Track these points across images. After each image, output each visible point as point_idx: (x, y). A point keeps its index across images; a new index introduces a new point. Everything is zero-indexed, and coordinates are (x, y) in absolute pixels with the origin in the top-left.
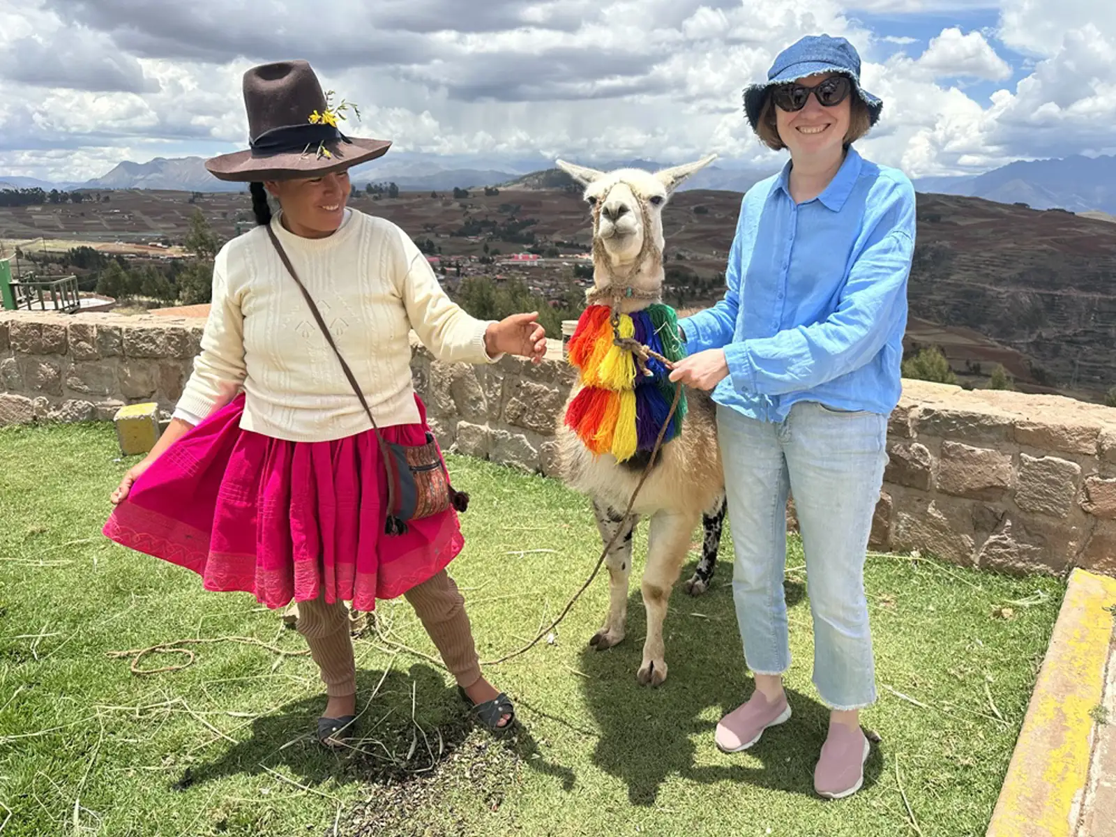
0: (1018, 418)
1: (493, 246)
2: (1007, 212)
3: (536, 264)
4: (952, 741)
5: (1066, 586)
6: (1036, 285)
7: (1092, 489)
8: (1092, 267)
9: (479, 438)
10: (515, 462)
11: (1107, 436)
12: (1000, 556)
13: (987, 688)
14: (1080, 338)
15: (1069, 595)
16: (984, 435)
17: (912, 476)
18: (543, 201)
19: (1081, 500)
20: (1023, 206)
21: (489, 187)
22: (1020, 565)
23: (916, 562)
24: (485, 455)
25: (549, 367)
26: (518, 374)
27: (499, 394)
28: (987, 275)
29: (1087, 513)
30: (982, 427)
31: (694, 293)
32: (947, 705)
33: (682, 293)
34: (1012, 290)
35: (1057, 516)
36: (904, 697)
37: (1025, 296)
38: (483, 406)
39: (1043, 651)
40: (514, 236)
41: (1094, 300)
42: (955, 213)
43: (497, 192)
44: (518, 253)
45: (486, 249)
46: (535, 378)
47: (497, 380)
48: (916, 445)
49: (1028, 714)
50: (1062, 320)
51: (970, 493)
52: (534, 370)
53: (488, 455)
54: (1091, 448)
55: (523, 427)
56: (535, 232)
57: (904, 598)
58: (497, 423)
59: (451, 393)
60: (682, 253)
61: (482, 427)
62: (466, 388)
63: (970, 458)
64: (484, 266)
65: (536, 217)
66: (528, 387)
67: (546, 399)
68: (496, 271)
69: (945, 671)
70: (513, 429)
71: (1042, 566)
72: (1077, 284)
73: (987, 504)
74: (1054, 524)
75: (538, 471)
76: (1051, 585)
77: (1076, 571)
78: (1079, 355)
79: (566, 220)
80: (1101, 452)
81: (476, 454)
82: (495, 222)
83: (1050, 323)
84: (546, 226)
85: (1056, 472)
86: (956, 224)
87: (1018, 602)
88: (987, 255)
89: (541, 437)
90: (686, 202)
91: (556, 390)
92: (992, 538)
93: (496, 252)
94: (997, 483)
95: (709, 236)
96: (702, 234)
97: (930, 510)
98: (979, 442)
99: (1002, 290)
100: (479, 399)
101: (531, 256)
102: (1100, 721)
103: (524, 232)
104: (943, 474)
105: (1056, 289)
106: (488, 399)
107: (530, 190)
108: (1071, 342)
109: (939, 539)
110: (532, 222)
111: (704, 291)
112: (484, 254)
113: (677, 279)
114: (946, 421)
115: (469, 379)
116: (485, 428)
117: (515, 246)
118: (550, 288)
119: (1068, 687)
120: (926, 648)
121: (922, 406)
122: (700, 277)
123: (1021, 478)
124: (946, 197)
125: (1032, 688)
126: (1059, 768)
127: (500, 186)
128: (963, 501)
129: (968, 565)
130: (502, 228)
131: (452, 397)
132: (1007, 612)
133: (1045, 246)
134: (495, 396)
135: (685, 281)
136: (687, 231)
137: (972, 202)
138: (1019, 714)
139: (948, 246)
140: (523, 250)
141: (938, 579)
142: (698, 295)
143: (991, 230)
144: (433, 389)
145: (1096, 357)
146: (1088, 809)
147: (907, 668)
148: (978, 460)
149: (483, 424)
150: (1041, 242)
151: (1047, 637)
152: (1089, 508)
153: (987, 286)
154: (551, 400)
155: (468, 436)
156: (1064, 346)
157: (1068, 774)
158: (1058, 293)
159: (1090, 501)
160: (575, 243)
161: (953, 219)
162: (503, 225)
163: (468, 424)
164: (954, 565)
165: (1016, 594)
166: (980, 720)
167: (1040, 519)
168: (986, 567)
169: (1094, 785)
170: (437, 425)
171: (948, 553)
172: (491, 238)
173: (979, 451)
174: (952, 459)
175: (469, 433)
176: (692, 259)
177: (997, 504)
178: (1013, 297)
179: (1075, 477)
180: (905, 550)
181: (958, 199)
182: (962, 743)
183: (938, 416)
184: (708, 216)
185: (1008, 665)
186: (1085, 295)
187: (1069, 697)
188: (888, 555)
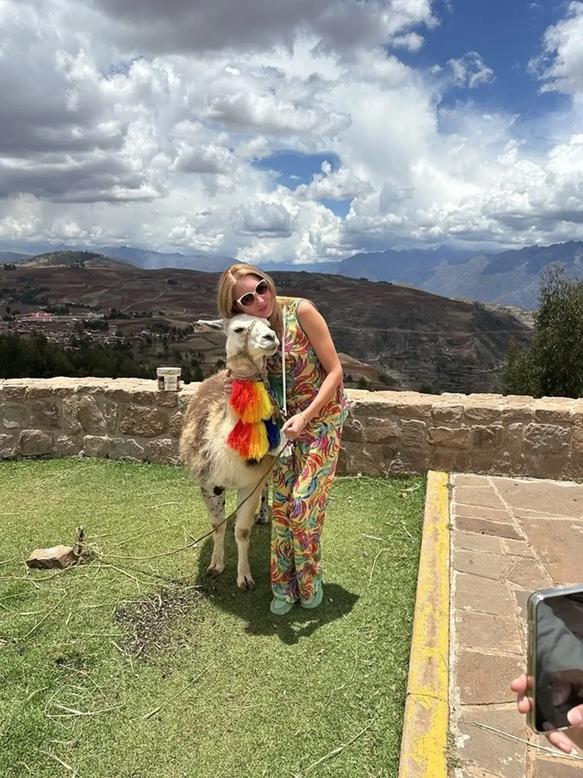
0: (397, 403)
1: (14, 307)
2: (356, 283)
3: (50, 320)
4: (396, 550)
5: (426, 479)
6: (377, 326)
7: (431, 433)
8: (404, 315)
9: (101, 444)
10: (129, 457)
11: (435, 408)
12: (397, 470)
13: (404, 527)
14: (403, 356)
15: (429, 482)
16: (384, 413)
17: (354, 436)
18: (53, 275)
19: (428, 438)
20: (365, 279)
21: (8, 264)
22: (406, 473)
23: (360, 478)
24: (105, 455)
25: (150, 396)
26: (128, 402)
27: (115, 415)
28: (350, 322)
29: (430, 444)
30: (383, 409)
31: (173, 338)
32: (390, 537)
33: (166, 339)
34: (364, 330)
35: (418, 447)
36: (372, 537)
37: (371, 333)
38: (103, 424)
39: (423, 508)
40: (30, 300)
41: (407, 333)
42: (329, 285)
43: (14, 268)
44: (36, 312)
45: (8, 310)
46: (140, 403)
47: (113, 407)
48: (354, 420)
49: (423, 533)
50: (392, 346)
51: (381, 441)
52: (140, 399)
53: (107, 455)
54: (429, 414)
55: (133, 435)
56: (48, 296)
57: (359, 496)
58: (114, 434)
59: (78, 417)
60: (163, 311)
61: (103, 438)
62: (90, 413)
63: (378, 424)
64: (7, 323)
65: (48, 286)
66: (136, 409)
67: (148, 416)
68: (17, 327)
69: (385, 524)
70: (125, 436)
71: (415, 472)
72: (397, 325)
73: (389, 445)
74: (418, 451)
75: (145, 461)
76: (420, 480)
77: (430, 471)
78: (403, 366)
79: (72, 288)
80: (433, 415)
81: (99, 455)
82: (15, 290)
83: (387, 348)
84: (57, 293)
85: (416, 427)
86: (329, 291)
87: (408, 490)
88: (348, 310)
89: (146, 439)
90: (161, 276)
91: (156, 409)
92: (393, 462)
93: (17, 312)
94: (392, 435)
95: (179, 300)
96: (174, 298)
97: (364, 452)
98: (383, 417)
99: (359, 330)
100: (101, 420)
101: (46, 314)
102: (451, 529)
103: (39, 296)
104: (368, 433)
105: (387, 328)
106: (107, 419)
107: (42, 267)
108: (398, 359)
109: (369, 466)
110: (45, 289)
111: (181, 337)
112: (7, 313)
113: (161, 329)
114: (367, 407)
115: (92, 408)
116: (105, 438)
117: (31, 308)
118: (64, 337)
119: (436, 519)
120: (374, 516)
121: (355, 401)
122: (177, 327)
123: (402, 431)
124: (322, 275)
125: (422, 522)
126: (439, 549)
127: (17, 263)
128: (378, 445)
129: (383, 476)
130: (21, 294)
131: (79, 421)
132: (405, 495)
133: (378, 304)
134: (112, 417)
135: (166, 329)
136: (164, 296)
137: (338, 278)
138: (420, 534)
139: (327, 305)
140: (40, 310)
141: (372, 485)
142: (176, 339)
143: (349, 294)
144: (65, 416)
145: (412, 367)
146: (452, 561)
147: (369, 526)
148: (383, 425)
149: (104, 436)
150: (377, 301)
151: (423, 501)
152: (432, 442)
153: (351, 328)
154: (153, 415)
155: (92, 445)
156: (395, 361)
157: (443, 550)
158: (388, 330)
159: (431, 438)
160: (80, 304)
161: (328, 288)
162: (21, 292)
163: (92, 437)
164: (377, 477)
165: (406, 487)
166: (404, 540)
167: (412, 449)
168: (392, 476)
169: (452, 552)
170: (68, 440)
171: (374, 472)
172: (12, 302)
173: (383, 421)
174: (371, 425)
175: (92, 442)
176: (170, 315)
177: (393, 445)
178: (365, 334)
179: (424, 428)
180: (355, 474)
181: (329, 276)
182: (400, 550)
183: (363, 405)
184: (178, 286)
185: (410, 516)
186: (402, 331)
187: (437, 522)
188: (347, 477)
